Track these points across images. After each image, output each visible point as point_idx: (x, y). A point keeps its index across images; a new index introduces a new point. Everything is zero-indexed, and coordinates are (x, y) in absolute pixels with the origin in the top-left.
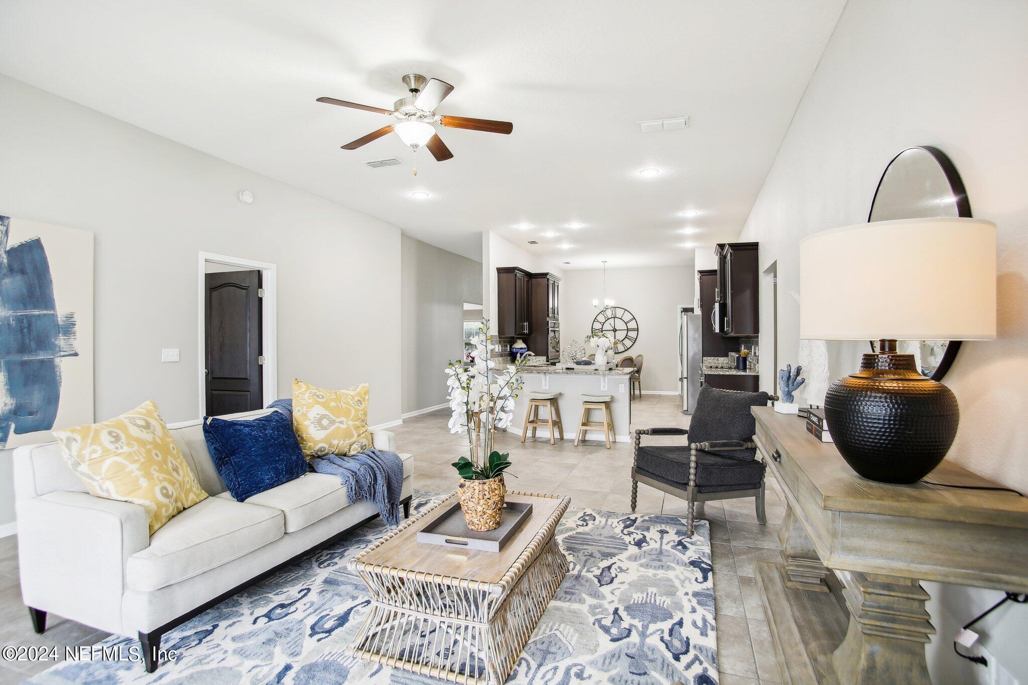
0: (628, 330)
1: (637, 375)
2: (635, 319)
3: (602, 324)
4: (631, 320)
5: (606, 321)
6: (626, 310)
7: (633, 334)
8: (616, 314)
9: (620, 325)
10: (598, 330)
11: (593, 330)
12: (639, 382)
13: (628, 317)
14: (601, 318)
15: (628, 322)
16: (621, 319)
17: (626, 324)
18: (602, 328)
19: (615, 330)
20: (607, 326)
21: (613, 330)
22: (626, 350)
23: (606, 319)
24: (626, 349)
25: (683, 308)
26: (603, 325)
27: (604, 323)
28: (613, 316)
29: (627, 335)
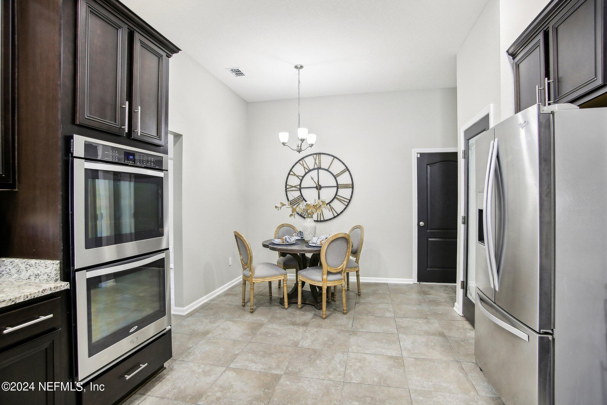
0: (338, 187)
1: (354, 259)
2: (348, 170)
3: (301, 178)
4: (343, 172)
5: (306, 173)
6: (335, 157)
7: (345, 193)
8: (320, 163)
9: (326, 179)
10: (295, 187)
11: (288, 187)
12: (357, 272)
13: (337, 168)
14: (299, 170)
15: (339, 175)
16: (327, 170)
17: (335, 178)
18: (300, 185)
19: (319, 188)
20: (308, 182)
21: (316, 188)
22: (335, 217)
23: (307, 171)
24: (336, 215)
25: (421, 154)
26: (301, 180)
27: (303, 177)
28: (316, 167)
29: (336, 194)
